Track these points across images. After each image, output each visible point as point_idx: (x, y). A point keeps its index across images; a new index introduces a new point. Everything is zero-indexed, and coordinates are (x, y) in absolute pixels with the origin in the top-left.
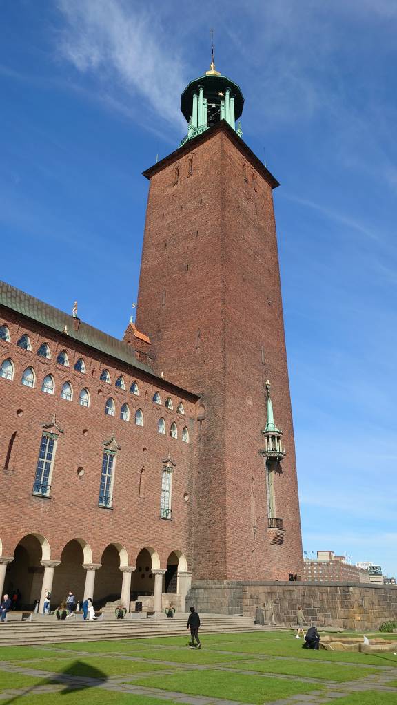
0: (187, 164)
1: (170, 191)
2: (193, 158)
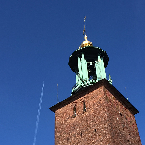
0: (82, 104)
1: (71, 121)
2: (85, 100)
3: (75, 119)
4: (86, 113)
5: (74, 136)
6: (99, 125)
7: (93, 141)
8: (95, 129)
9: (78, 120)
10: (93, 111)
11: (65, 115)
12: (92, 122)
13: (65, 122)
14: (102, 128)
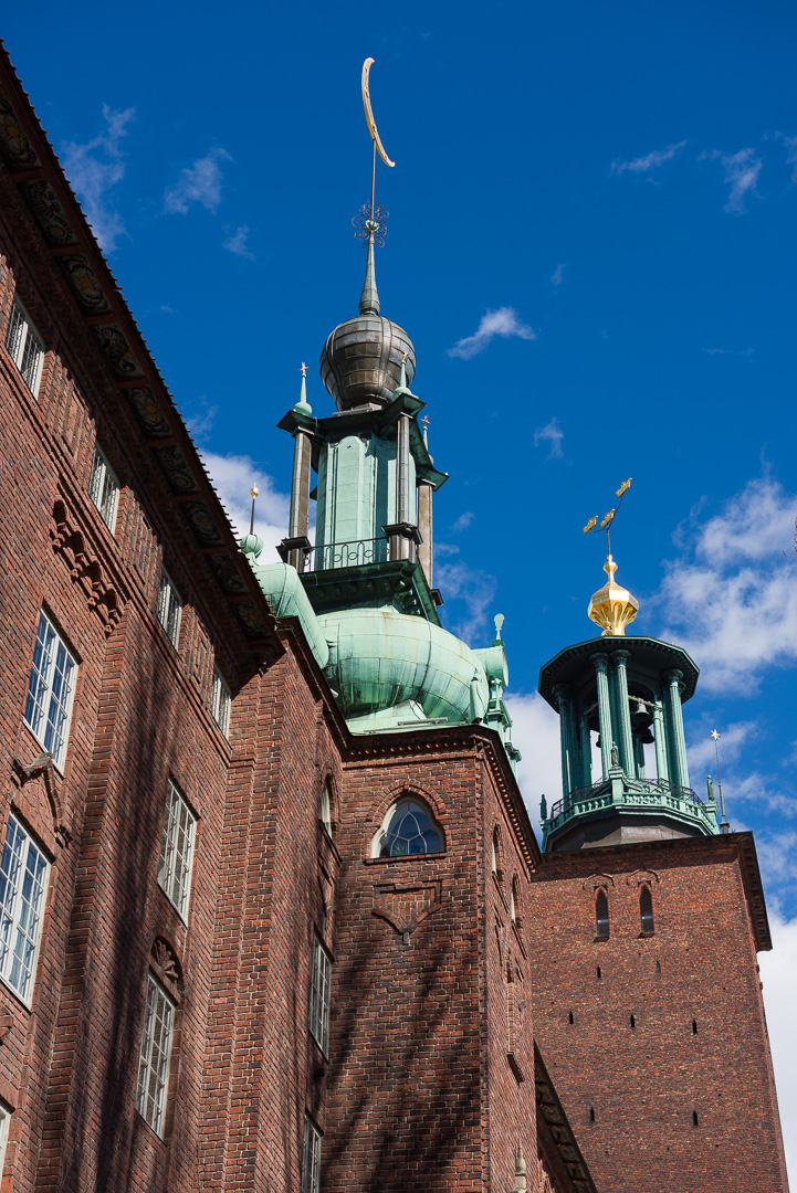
0: (635, 896)
1: (585, 949)
2: (649, 882)
3: (602, 947)
4: (656, 943)
5: (600, 1015)
6: (712, 1013)
7: (683, 1067)
8: (695, 1024)
9: (616, 955)
10: (686, 945)
11: (557, 914)
12: (682, 986)
13: (555, 942)
14: (725, 1030)
